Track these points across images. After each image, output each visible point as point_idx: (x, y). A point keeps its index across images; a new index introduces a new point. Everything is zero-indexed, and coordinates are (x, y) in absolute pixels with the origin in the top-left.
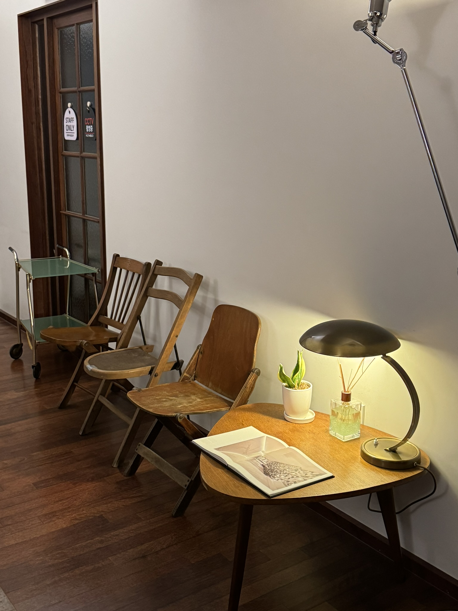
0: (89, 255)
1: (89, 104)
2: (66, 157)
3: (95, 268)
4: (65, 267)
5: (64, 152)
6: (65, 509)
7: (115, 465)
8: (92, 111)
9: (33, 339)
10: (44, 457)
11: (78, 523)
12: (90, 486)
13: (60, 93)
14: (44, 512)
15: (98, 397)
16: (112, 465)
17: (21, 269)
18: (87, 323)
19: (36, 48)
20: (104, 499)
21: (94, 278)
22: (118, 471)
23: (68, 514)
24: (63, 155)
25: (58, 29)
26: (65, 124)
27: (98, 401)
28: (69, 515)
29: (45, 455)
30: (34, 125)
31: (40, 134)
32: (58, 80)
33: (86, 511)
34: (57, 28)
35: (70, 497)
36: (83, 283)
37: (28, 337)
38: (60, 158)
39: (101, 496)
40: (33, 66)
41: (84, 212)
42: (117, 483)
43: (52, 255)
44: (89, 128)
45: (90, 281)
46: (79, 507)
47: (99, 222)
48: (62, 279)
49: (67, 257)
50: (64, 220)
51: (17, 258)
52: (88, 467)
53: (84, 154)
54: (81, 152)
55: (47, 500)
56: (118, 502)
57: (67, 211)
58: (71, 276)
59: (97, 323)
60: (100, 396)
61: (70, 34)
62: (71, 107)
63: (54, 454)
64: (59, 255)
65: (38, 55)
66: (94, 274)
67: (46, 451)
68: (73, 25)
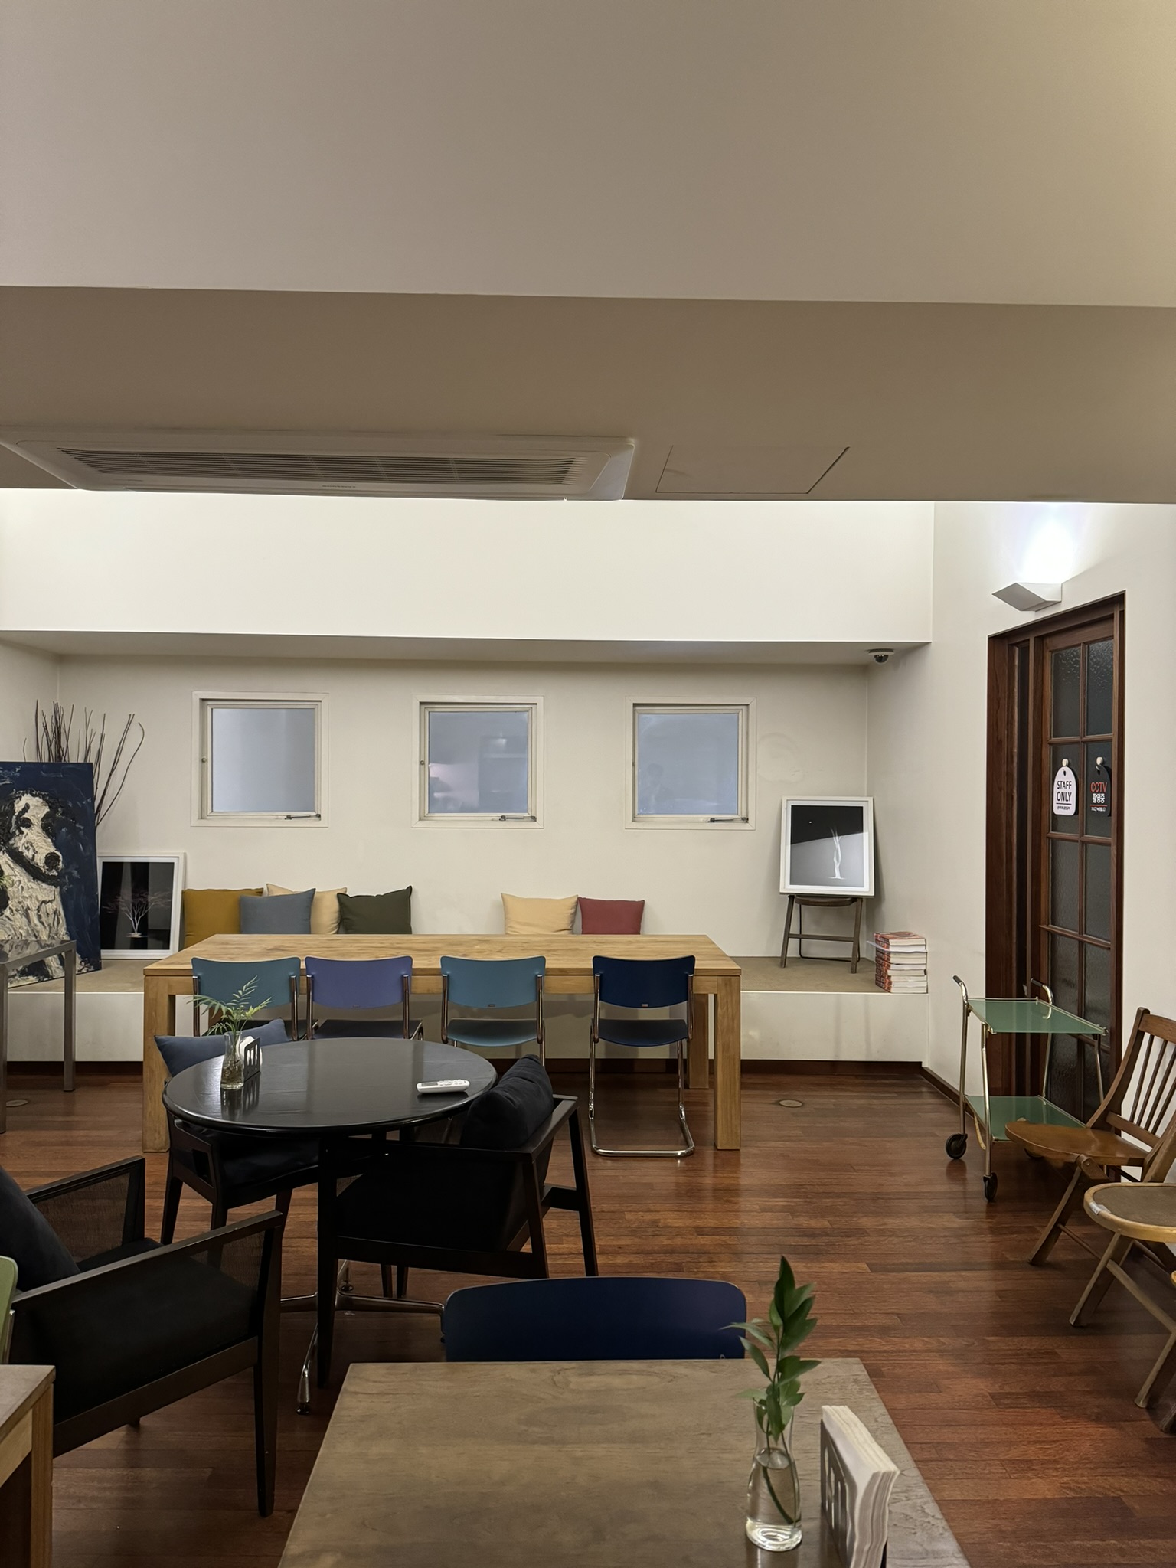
0: (1087, 1001)
1: (1099, 760)
2: (1054, 841)
3: (1098, 1025)
4: (1044, 1017)
5: (1051, 832)
6: (1048, 1462)
7: (1141, 1402)
8: (1104, 772)
9: (987, 1132)
10: (1008, 1350)
11: (1074, 1498)
12: (1096, 1430)
13: (1050, 744)
14: (1009, 1456)
15: (1107, 1262)
16: (1135, 1401)
17: (971, 1013)
18: (1085, 1122)
19: (1014, 680)
20: (1122, 1465)
21: (1096, 1043)
22: (1146, 1416)
23: (1055, 1474)
24: (1049, 838)
25: (1052, 652)
26: (1056, 791)
27: (1105, 1270)
28: (1056, 1476)
29: (1008, 1346)
30: (1003, 792)
31: (1012, 805)
32: (1048, 726)
33: (1089, 1479)
34: (1050, 651)
35: (1058, 1441)
36: (1075, 1048)
37: (977, 1127)
38: (1044, 843)
39: (1116, 1458)
40: (1008, 706)
41: (1083, 930)
42: (1147, 1440)
43: (1020, 994)
44: (1098, 798)
45: (1087, 1046)
46: (1075, 1466)
47: (1109, 948)
48: (1037, 1038)
49: (1048, 1001)
50: (1044, 940)
51: (966, 995)
52: (1090, 1393)
53: (1088, 837)
54: (1082, 835)
55: (1015, 1433)
56: (1150, 1481)
57: (1050, 925)
58: (1053, 1034)
59: (1103, 1125)
60: (1110, 1261)
61: (1072, 659)
62: (1068, 766)
63: (1025, 1349)
64: (1033, 996)
65: (1016, 690)
66: (1096, 1036)
67: (1010, 1338)
68: (1079, 645)
